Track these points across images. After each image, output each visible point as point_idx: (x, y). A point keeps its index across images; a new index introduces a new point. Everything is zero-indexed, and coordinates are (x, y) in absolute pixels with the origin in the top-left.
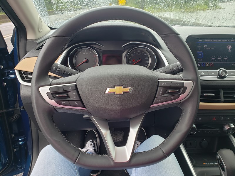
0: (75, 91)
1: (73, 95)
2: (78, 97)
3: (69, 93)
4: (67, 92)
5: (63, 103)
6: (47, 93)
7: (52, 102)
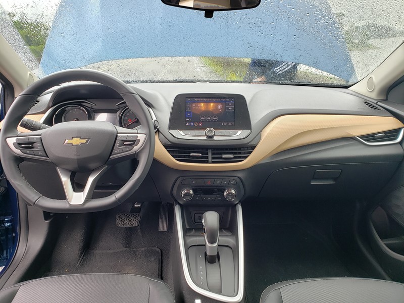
0: (40, 142)
1: (38, 146)
2: (42, 148)
3: (34, 145)
4: (32, 143)
5: (28, 152)
6: (14, 144)
7: (18, 152)
